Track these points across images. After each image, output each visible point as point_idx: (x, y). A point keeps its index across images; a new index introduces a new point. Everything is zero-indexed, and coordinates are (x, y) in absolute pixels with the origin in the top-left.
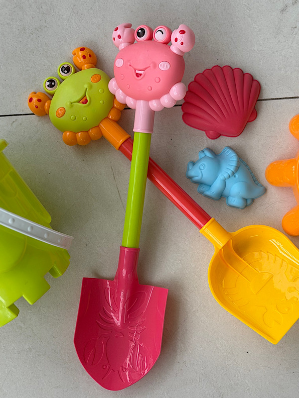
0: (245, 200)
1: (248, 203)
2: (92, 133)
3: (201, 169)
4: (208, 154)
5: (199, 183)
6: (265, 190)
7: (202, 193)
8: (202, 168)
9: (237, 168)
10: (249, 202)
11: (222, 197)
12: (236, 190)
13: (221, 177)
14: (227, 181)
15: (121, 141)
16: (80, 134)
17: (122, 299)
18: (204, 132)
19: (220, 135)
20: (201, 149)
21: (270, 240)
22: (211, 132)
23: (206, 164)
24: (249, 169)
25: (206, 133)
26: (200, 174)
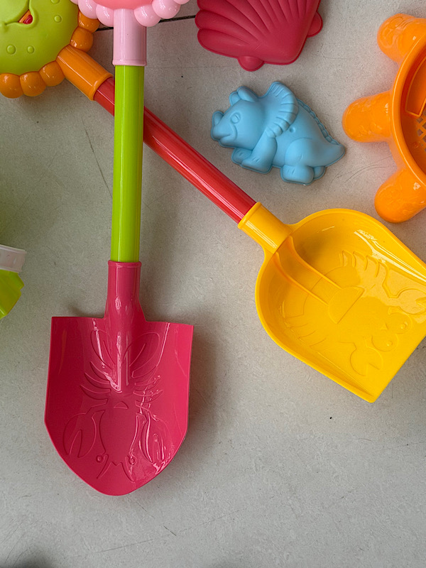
0: (312, 169)
1: (317, 174)
2: (46, 73)
3: (233, 122)
4: (244, 96)
5: (233, 147)
6: (344, 151)
7: (239, 163)
8: (235, 120)
9: (294, 116)
10: (318, 172)
11: (272, 167)
12: (295, 153)
13: (268, 133)
14: (279, 140)
15: (97, 84)
16: (26, 76)
17: (119, 347)
18: (237, 60)
19: (263, 63)
20: (233, 89)
21: (355, 233)
22: (247, 58)
23: (241, 113)
24: (315, 116)
25: (239, 61)
26: (233, 130)
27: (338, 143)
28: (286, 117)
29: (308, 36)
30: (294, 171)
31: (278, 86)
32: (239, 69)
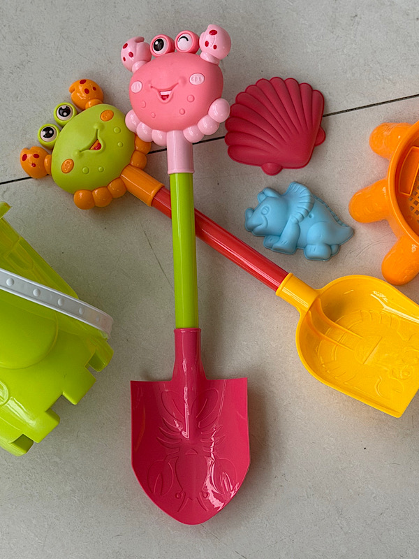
0: (329, 246)
1: (334, 251)
6: (353, 232)
7: (270, 247)
8: (265, 212)
9: (312, 205)
10: (334, 248)
12: (314, 233)
13: (292, 220)
19: (282, 168)
22: (269, 164)
24: (327, 206)
27: (347, 226)
28: (305, 206)
29: (315, 145)
30: (315, 249)
31: (295, 185)
32: (263, 174)
